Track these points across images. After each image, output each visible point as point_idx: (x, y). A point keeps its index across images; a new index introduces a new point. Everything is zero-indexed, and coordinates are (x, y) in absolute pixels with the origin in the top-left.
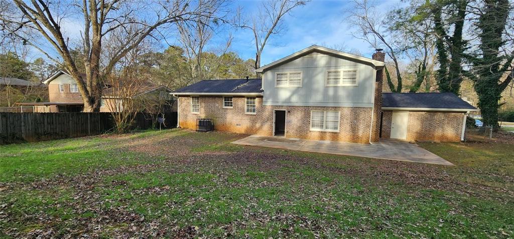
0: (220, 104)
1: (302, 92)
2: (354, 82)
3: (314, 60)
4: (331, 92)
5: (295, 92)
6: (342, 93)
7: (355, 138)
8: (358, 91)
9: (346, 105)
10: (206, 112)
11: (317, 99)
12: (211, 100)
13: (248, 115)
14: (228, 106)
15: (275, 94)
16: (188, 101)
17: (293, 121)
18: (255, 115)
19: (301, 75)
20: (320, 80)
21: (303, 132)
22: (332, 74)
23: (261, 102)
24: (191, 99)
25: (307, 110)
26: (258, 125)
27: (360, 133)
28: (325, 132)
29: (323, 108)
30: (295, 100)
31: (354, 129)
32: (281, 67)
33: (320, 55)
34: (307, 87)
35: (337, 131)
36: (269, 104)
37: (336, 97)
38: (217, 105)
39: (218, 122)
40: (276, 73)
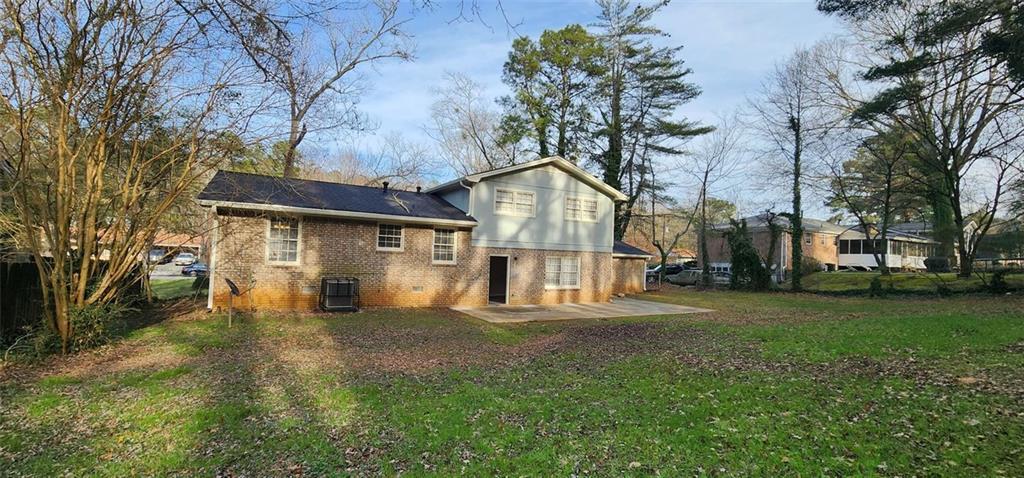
1: (534, 226)
2: (594, 217)
3: (549, 178)
4: (571, 230)
5: (524, 226)
6: (583, 232)
7: (596, 297)
8: (597, 232)
9: (587, 247)
11: (553, 238)
12: (342, 229)
13: (438, 266)
14: (390, 245)
15: (492, 227)
16: (257, 229)
17: (520, 275)
18: (453, 266)
19: (535, 200)
20: (557, 207)
21: (534, 291)
22: (571, 203)
23: (468, 241)
24: (268, 222)
25: (541, 254)
26: (460, 287)
27: (601, 288)
28: (565, 290)
29: (560, 253)
30: (525, 240)
31: (595, 283)
32: (504, 179)
33: (557, 172)
34: (540, 219)
35: (577, 287)
36: (482, 243)
37: (576, 235)
38: (361, 243)
39: (366, 284)
40: (496, 188)
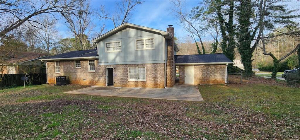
0: (73, 66)
1: (122, 54)
2: (152, 46)
3: (128, 33)
4: (139, 54)
5: (118, 55)
6: (146, 54)
7: (156, 85)
8: (155, 53)
9: (149, 61)
10: (65, 72)
11: (131, 59)
12: (67, 63)
13: (90, 72)
14: (78, 67)
15: (106, 57)
16: (53, 64)
18: (95, 72)
19: (121, 43)
20: (132, 45)
21: (124, 83)
22: (139, 42)
23: (98, 63)
24: (55, 63)
25: (126, 67)
26: (97, 79)
27: (159, 81)
28: (137, 82)
29: (136, 65)
30: (118, 60)
31: (155, 78)
32: (108, 39)
33: (131, 29)
34: (125, 51)
35: (145, 80)
36: (103, 64)
37: (142, 57)
38: (71, 66)
39: (72, 78)
